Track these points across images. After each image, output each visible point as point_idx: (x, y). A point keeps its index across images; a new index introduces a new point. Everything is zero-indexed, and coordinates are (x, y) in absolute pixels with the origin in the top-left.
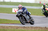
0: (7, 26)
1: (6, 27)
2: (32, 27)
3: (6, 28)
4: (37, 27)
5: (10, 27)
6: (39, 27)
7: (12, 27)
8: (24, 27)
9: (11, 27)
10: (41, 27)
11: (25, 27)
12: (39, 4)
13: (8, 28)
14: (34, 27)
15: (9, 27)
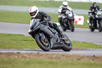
1: (55, 56)
3: (56, 58)
9: (67, 57)
13: (59, 58)
15: (63, 57)
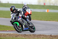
0: (5, 34)
2: (34, 34)
3: (3, 36)
4: (41, 35)
5: (8, 35)
6: (43, 35)
7: (10, 35)
8: (25, 35)
10: (45, 35)
11: (27, 35)
12: (43, 6)
13: (5, 36)
14: (37, 34)
